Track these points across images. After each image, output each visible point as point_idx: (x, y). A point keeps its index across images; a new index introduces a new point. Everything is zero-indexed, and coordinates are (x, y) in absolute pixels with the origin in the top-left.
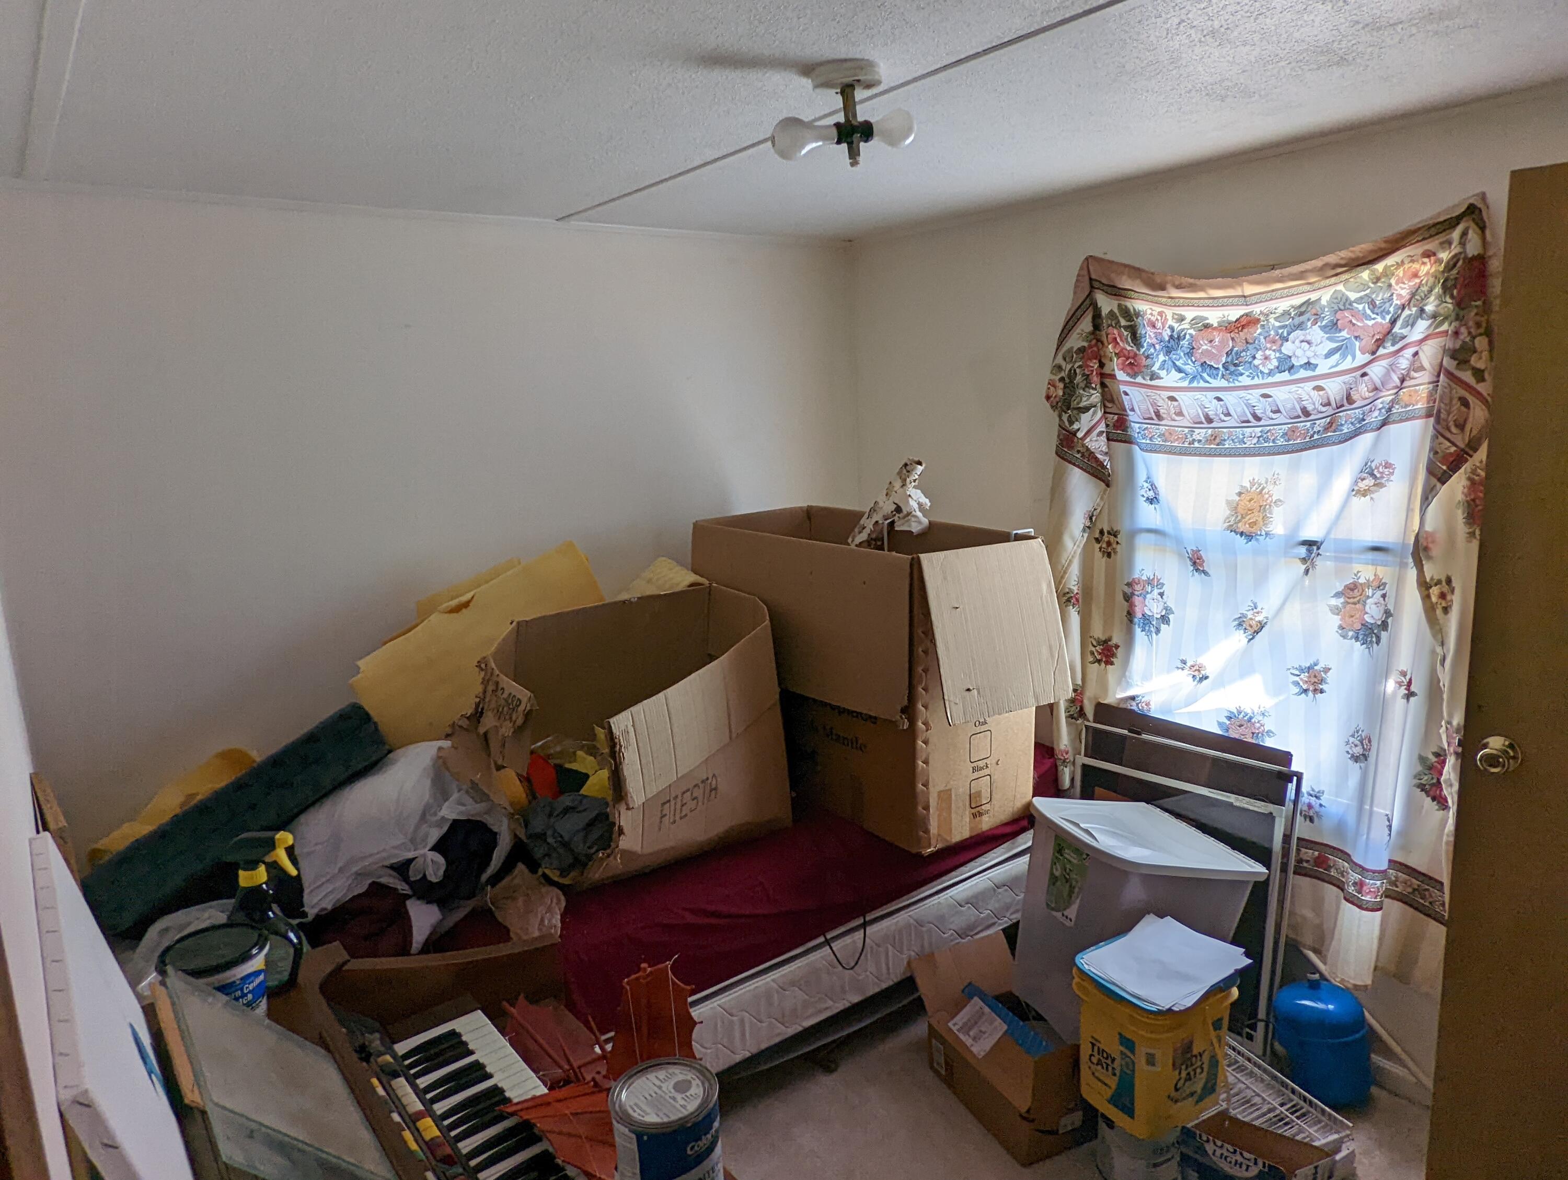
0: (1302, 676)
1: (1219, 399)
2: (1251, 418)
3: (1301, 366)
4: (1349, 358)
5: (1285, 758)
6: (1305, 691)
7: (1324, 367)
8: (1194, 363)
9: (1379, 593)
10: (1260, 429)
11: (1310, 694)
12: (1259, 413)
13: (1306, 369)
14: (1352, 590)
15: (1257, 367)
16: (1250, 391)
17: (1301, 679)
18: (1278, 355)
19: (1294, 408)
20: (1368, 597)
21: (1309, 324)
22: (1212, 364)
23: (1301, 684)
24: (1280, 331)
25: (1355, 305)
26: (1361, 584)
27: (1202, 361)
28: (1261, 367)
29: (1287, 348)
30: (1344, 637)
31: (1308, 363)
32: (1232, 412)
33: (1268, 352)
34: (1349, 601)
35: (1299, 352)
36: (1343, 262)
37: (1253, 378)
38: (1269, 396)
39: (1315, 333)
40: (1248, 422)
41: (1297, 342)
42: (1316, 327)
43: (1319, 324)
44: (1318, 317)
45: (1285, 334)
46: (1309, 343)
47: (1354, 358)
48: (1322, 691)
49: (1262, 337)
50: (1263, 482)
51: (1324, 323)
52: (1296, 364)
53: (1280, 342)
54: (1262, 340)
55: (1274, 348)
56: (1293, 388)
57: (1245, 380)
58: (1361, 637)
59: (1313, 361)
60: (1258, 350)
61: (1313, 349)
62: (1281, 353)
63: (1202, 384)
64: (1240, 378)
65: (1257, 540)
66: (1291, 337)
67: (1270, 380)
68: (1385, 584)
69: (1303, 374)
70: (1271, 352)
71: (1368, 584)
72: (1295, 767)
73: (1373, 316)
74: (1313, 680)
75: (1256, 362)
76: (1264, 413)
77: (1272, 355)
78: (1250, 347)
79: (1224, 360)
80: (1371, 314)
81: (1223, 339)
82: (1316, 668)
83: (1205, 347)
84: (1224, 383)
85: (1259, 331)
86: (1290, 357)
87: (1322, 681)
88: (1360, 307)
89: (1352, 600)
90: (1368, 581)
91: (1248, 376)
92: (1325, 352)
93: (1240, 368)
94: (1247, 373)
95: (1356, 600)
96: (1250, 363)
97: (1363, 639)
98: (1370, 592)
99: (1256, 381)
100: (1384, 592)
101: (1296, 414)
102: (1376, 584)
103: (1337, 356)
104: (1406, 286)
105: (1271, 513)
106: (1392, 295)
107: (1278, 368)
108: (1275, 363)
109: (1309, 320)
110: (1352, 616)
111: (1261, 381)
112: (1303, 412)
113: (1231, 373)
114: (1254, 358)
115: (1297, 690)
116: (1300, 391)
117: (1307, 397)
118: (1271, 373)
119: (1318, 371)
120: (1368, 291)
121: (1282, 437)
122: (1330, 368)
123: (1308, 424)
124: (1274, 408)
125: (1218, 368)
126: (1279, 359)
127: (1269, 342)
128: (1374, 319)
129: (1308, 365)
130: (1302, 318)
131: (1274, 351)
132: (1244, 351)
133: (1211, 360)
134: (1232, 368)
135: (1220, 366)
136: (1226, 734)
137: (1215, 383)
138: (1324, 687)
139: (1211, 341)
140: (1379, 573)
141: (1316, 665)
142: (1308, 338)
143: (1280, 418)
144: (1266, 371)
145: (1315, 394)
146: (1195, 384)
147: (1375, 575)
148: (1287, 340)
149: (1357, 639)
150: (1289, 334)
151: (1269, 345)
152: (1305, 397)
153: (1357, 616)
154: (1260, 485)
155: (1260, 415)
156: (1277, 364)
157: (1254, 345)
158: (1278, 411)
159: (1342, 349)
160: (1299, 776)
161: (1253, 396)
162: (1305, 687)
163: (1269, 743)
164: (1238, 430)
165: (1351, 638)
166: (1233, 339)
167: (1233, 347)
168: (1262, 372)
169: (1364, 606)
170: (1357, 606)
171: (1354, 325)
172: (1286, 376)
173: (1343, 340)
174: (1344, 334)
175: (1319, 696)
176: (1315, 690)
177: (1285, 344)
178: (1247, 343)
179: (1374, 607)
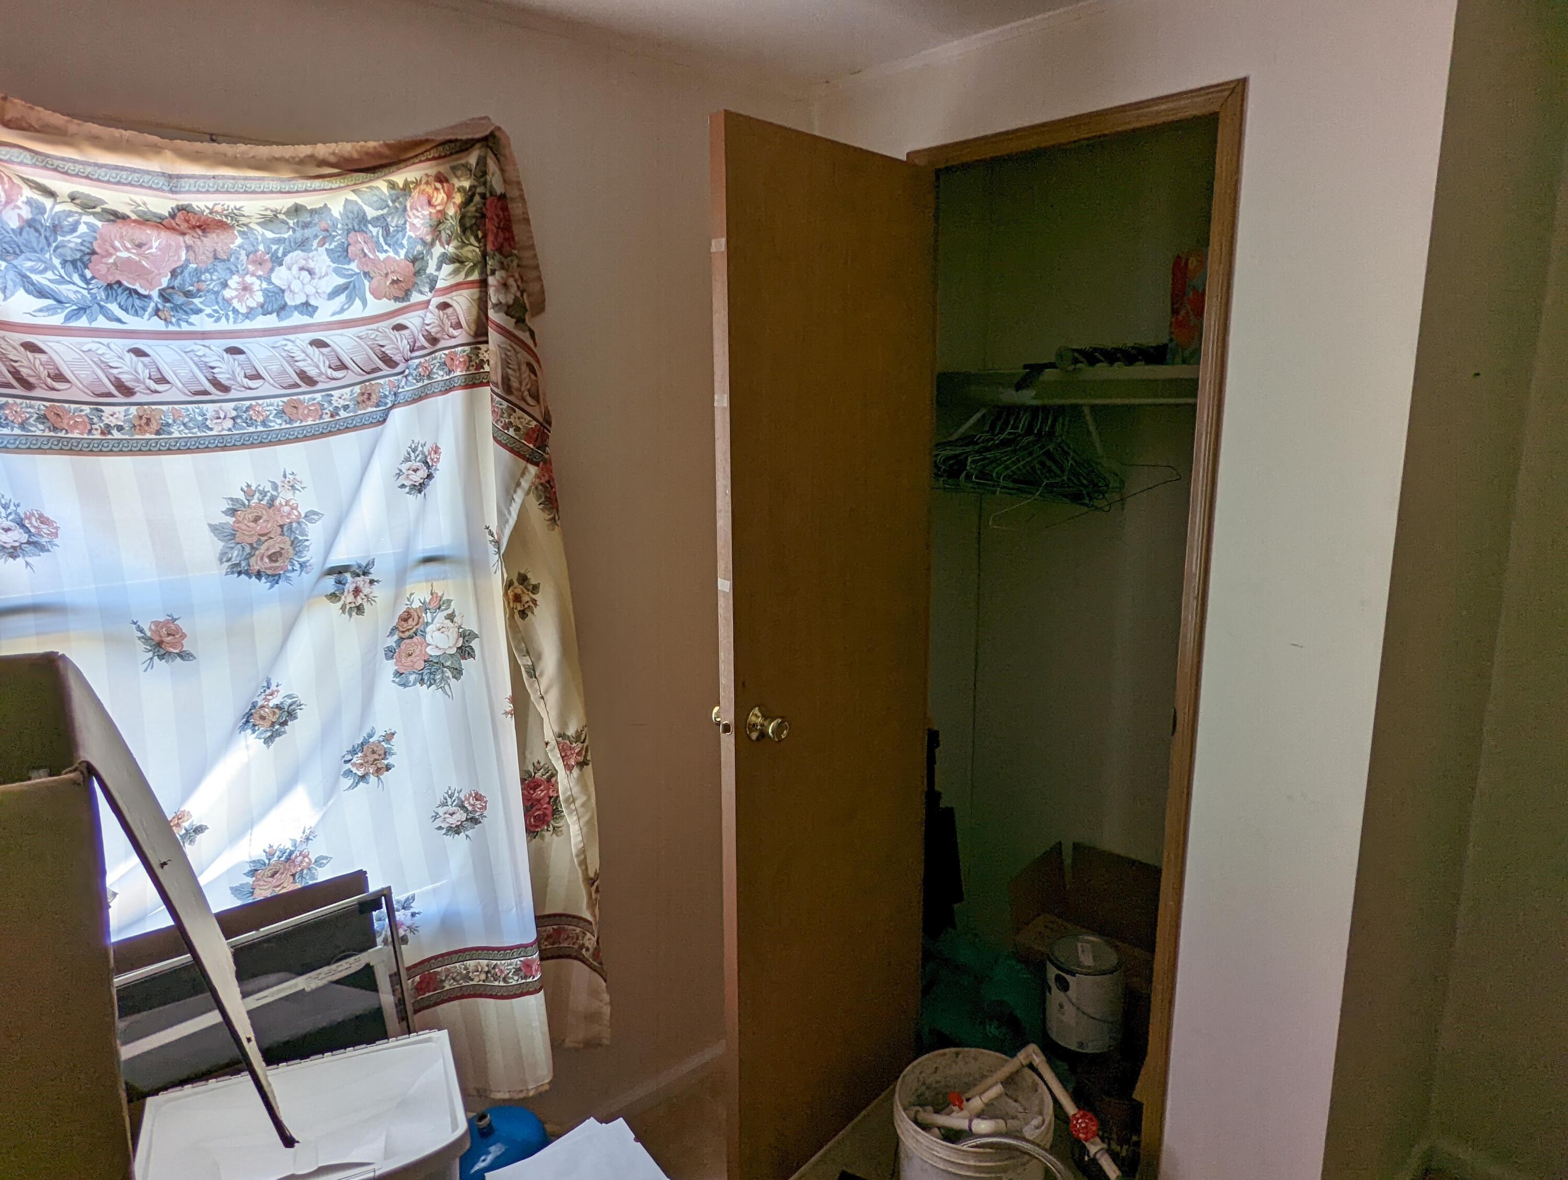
0: (355, 760)
1: (139, 353)
2: (208, 386)
3: (296, 308)
4: (358, 302)
5: (358, 880)
6: (363, 778)
7: (326, 311)
8: (88, 282)
9: (441, 615)
10: (232, 405)
11: (372, 779)
12: (223, 378)
13: (301, 313)
14: (406, 620)
15: (228, 302)
16: (207, 342)
17: (354, 765)
18: (265, 285)
19: (285, 372)
20: (427, 624)
21: (315, 243)
22: (137, 287)
23: (354, 770)
24: (274, 247)
25: (370, 226)
26: (416, 610)
27: (112, 279)
28: (235, 303)
29: (280, 276)
30: (404, 685)
31: (307, 304)
32: (169, 375)
33: (249, 279)
34: (403, 636)
35: (296, 286)
36: (332, 159)
37: (218, 320)
38: (241, 352)
39: (321, 259)
40: (206, 393)
41: (295, 269)
42: (322, 250)
43: (327, 246)
44: (327, 236)
45: (280, 255)
46: (311, 272)
47: (365, 303)
48: (388, 768)
49: (243, 253)
50: (268, 487)
51: (332, 247)
52: (290, 303)
53: (269, 265)
54: (243, 257)
55: (260, 273)
56: (279, 340)
57: (201, 323)
58: (426, 678)
59: (312, 302)
60: (232, 273)
61: (315, 281)
62: (270, 283)
63: (102, 322)
64: (194, 318)
65: (288, 579)
66: (288, 259)
67: (248, 325)
68: (449, 601)
69: (297, 319)
70: (254, 279)
71: (425, 608)
72: (374, 886)
73: (386, 247)
74: (371, 758)
75: (228, 293)
76: (234, 379)
77: (256, 284)
78: (220, 266)
79: (165, 282)
80: (383, 244)
81: (169, 246)
82: (371, 740)
83: (124, 254)
84: (157, 324)
85: (239, 241)
86: (283, 291)
87: (386, 753)
88: (374, 231)
89: (407, 634)
90: (424, 603)
91: (210, 316)
92: (329, 290)
93: (196, 301)
94: (208, 311)
95: (412, 632)
96: (217, 293)
97: (429, 679)
98: (428, 617)
99: (223, 325)
100: (450, 611)
101: (291, 382)
102: (434, 605)
103: (342, 298)
104: (419, 214)
105: (303, 533)
106: (405, 223)
107: (262, 306)
108: (259, 298)
109: (316, 236)
110: (410, 655)
111: (231, 326)
112: (301, 379)
113: (176, 308)
114: (225, 285)
115: (349, 781)
116: (290, 346)
117: (303, 356)
118: (250, 314)
119: (319, 317)
120: (385, 211)
121: (276, 416)
122: (333, 314)
123: (318, 397)
124: (250, 372)
125: (148, 297)
126: (266, 292)
127: (254, 262)
128: (386, 251)
129: (307, 308)
130: (308, 232)
131: (259, 277)
132: (207, 271)
133: (134, 281)
134: (180, 299)
135: (155, 294)
136: (250, 900)
137: (133, 322)
138: (390, 760)
139: (140, 246)
140: (436, 590)
141: (370, 736)
142: (311, 265)
143: (263, 388)
144: (243, 310)
145: (314, 351)
146: (83, 322)
147: (432, 594)
148: (281, 264)
149: (422, 681)
150: (285, 254)
151: (251, 268)
152: (300, 356)
153: (417, 652)
154: (264, 494)
155: (226, 383)
156: (261, 300)
157: (228, 265)
158: (258, 376)
159: (347, 290)
160: (386, 893)
161: (213, 351)
162: (360, 773)
163: (323, 875)
164: (189, 406)
165: (414, 684)
166: (189, 248)
167: (188, 261)
168: (235, 311)
169: (424, 636)
170: (415, 639)
171: (365, 255)
172: (271, 321)
173: (352, 276)
174: (354, 266)
175: (385, 776)
176: (378, 771)
177: (277, 269)
178: (216, 258)
179: (437, 634)
